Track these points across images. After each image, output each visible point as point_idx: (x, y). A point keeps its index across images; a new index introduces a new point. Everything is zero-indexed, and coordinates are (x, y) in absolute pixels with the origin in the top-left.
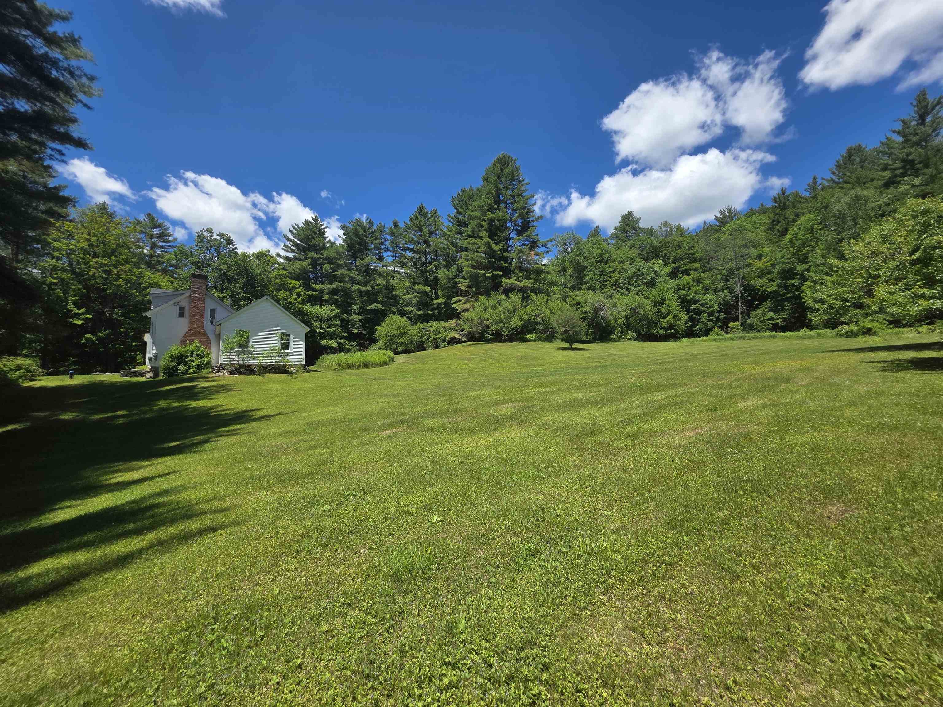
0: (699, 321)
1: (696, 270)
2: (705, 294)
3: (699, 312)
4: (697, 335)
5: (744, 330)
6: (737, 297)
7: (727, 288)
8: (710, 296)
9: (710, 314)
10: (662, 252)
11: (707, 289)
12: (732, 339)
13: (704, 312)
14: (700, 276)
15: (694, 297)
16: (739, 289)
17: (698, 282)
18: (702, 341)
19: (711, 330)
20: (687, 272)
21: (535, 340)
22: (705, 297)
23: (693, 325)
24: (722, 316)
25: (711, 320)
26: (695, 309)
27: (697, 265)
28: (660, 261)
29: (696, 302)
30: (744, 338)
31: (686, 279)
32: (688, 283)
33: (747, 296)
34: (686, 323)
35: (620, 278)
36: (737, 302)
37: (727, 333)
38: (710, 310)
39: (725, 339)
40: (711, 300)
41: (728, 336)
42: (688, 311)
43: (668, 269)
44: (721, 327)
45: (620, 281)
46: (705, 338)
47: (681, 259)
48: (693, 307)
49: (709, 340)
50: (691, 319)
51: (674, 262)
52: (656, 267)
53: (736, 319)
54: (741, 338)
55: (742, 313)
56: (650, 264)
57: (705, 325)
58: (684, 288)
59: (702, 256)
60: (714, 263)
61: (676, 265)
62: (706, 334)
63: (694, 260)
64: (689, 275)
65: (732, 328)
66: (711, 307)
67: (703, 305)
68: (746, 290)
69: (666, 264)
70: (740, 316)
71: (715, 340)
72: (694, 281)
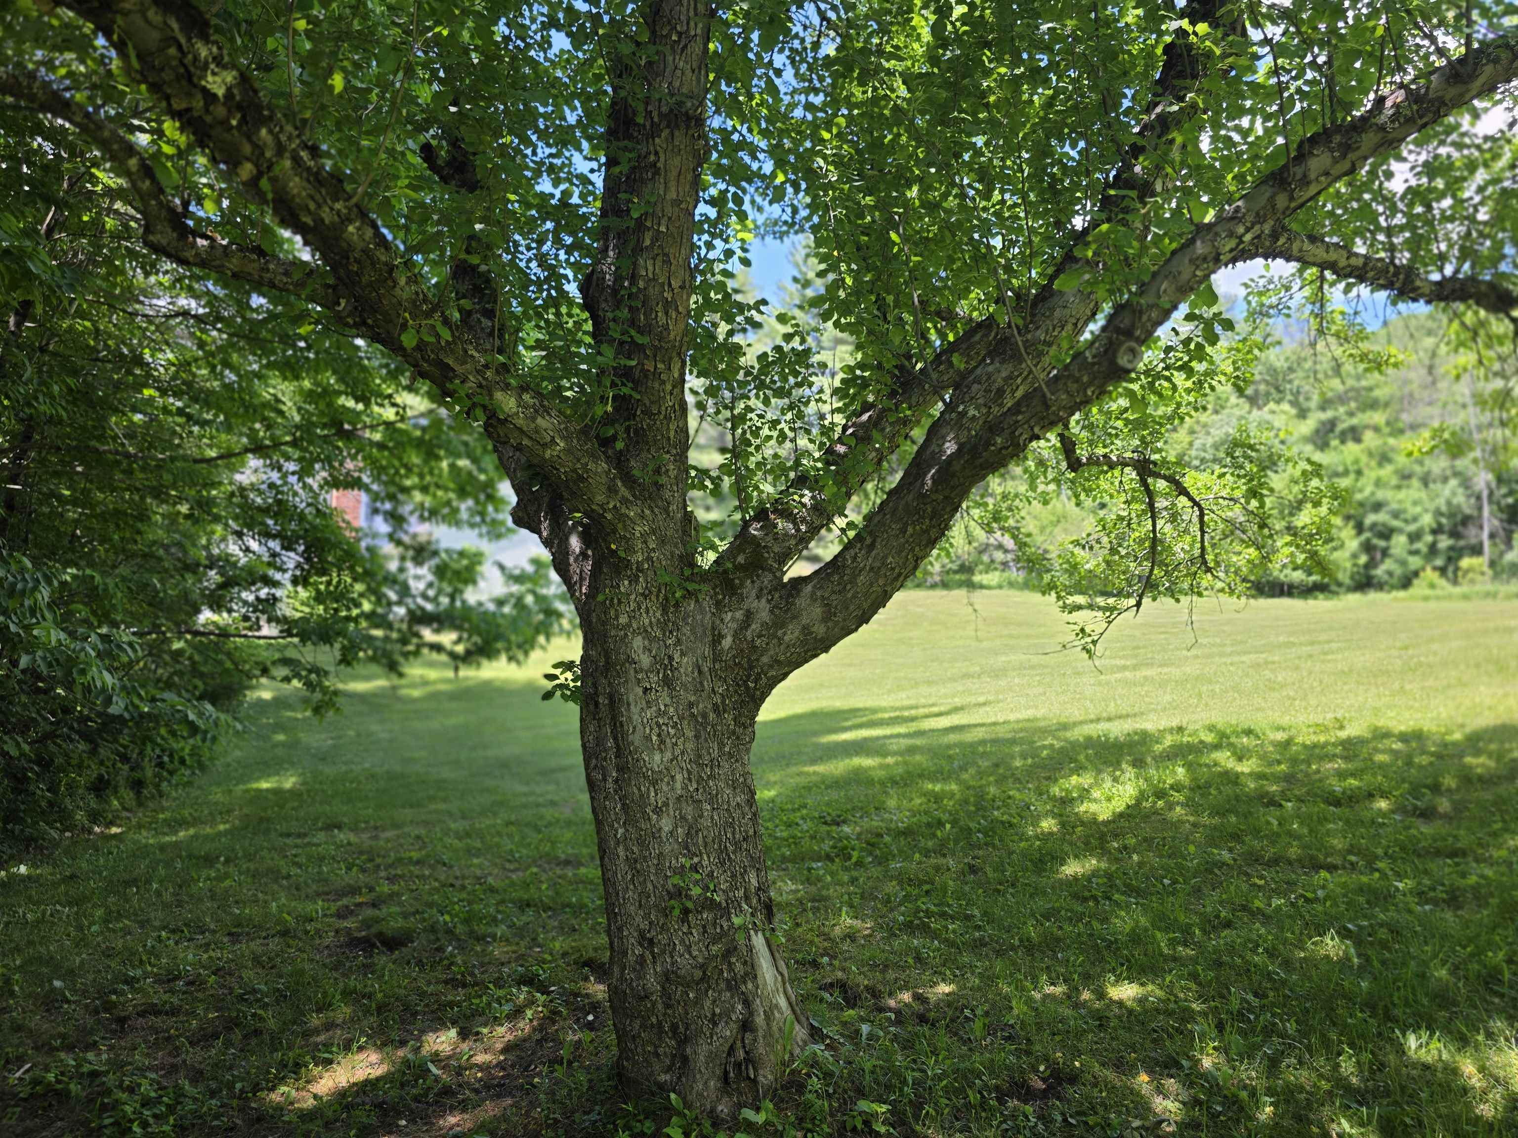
0: (1385, 553)
1: (1376, 429)
2: (1399, 487)
3: (1387, 533)
4: (1380, 586)
5: (1496, 576)
6: (1479, 498)
7: (1456, 474)
8: (1414, 491)
9: (1414, 537)
10: (1290, 382)
11: (1405, 476)
12: (1466, 597)
13: (1400, 531)
14: (1385, 444)
15: (1373, 494)
16: (1483, 479)
17: (1384, 458)
18: (1396, 599)
19: (1416, 574)
20: (1354, 434)
21: (1000, 587)
22: (1402, 495)
23: (1372, 564)
24: (1444, 542)
25: (1416, 552)
26: (1374, 525)
27: (1378, 417)
28: (1286, 407)
29: (1378, 506)
30: (1494, 595)
31: (1352, 449)
32: (1356, 461)
33: (1505, 496)
34: (1355, 556)
35: (1191, 444)
36: (1480, 508)
37: (1455, 582)
38: (1412, 528)
39: (1449, 597)
40: (1415, 503)
41: (1457, 590)
42: (1360, 528)
43: (1307, 427)
44: (1443, 571)
45: (1193, 453)
46: (1401, 594)
47: (1342, 399)
48: (1371, 519)
49: (1413, 598)
50: (1367, 547)
51: (1323, 408)
52: (1278, 421)
53: (1477, 550)
54: (1487, 595)
55: (1492, 536)
56: (1264, 414)
57: (1403, 563)
58: (1346, 473)
59: (1392, 397)
60: (1423, 412)
61: (1329, 414)
62: (1406, 583)
63: (1374, 405)
64: (1358, 440)
65: (1467, 571)
66: (1415, 519)
67: (1396, 515)
68: (1500, 480)
69: (1303, 414)
70: (1487, 544)
71: (1426, 598)
72: (1370, 454)
